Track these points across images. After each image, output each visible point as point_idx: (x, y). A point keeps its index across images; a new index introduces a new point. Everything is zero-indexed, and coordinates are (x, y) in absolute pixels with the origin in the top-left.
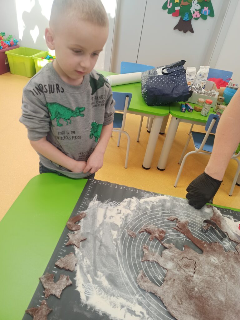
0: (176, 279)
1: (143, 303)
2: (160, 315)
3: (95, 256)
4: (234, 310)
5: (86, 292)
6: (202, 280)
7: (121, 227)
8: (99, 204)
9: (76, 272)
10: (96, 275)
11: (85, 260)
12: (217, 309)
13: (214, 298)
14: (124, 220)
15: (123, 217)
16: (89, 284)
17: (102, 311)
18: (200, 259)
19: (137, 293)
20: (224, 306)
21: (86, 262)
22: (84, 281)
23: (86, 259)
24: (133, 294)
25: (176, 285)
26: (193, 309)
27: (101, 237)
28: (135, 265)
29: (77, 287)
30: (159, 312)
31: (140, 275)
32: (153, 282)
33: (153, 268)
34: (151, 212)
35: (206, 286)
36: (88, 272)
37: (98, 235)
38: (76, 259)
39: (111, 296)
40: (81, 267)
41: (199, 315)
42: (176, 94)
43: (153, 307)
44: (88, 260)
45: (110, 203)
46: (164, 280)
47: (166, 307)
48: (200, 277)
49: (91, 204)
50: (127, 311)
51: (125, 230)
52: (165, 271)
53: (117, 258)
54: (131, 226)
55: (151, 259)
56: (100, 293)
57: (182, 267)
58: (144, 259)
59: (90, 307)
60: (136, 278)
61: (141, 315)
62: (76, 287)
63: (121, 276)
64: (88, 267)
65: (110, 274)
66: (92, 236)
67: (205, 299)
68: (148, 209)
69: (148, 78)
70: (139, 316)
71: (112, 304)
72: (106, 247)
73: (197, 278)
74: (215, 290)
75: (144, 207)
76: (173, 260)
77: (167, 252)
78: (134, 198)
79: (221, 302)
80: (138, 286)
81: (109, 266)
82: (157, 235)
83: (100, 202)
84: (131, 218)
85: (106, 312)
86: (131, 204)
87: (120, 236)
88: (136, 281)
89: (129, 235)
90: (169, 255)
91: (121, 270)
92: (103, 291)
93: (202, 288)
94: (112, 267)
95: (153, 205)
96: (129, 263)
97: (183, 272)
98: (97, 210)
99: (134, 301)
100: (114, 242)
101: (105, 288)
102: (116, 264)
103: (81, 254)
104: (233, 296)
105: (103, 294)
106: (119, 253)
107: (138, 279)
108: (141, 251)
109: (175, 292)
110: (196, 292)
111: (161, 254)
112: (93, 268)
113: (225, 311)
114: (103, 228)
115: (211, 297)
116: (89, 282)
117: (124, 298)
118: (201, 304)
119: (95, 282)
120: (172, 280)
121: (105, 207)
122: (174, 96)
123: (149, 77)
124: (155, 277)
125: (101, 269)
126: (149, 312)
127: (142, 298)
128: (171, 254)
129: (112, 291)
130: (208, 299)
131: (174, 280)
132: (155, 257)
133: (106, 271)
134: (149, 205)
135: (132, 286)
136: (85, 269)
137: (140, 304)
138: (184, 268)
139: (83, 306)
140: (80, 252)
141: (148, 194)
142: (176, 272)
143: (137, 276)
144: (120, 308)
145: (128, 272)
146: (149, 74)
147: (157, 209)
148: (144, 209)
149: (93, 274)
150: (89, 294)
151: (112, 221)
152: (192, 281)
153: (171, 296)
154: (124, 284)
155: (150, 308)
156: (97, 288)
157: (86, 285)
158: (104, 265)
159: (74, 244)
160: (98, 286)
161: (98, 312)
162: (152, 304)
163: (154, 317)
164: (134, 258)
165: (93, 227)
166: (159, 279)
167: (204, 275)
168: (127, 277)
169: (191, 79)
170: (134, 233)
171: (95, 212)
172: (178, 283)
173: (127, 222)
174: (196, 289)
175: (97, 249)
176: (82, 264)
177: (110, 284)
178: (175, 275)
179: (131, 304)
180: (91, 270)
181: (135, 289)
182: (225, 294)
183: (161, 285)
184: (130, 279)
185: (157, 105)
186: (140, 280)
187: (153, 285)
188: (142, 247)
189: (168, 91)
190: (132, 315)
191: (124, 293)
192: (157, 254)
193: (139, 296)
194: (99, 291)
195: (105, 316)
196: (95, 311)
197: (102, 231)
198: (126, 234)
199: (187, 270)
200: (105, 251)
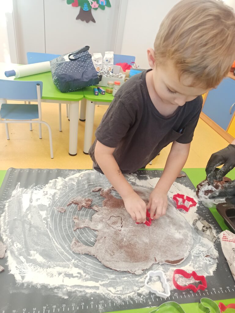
0: (107, 236)
1: (80, 265)
2: (96, 270)
3: (25, 238)
4: (157, 246)
5: (20, 273)
6: (129, 230)
7: (49, 206)
8: (22, 190)
9: (7, 257)
10: (29, 255)
11: (15, 245)
12: (143, 250)
13: (140, 242)
14: (51, 199)
15: (51, 197)
16: (23, 265)
17: (40, 284)
18: (125, 214)
19: (72, 259)
20: (149, 246)
21: (17, 246)
22: (17, 264)
23: (16, 243)
24: (69, 260)
25: (107, 241)
26: (124, 256)
27: (30, 220)
28: (68, 235)
29: (11, 270)
30: (95, 268)
31: (73, 242)
32: (87, 244)
33: (85, 233)
34: (78, 186)
35: (132, 234)
36: (20, 255)
37: (26, 219)
38: (5, 246)
39: (47, 268)
40: (12, 252)
41: (129, 259)
42: (86, 78)
43: (89, 265)
44: (18, 244)
45: (35, 187)
46: (96, 241)
47: (100, 262)
48: (127, 229)
49: (14, 193)
50: (65, 276)
51: (54, 208)
52: (96, 233)
53: (49, 234)
54: (59, 203)
55: (82, 226)
56: (35, 269)
57: (110, 225)
58: (75, 228)
59: (27, 284)
60: (69, 246)
61: (79, 275)
62: (9, 271)
63: (55, 249)
64: (19, 250)
65: (43, 250)
66: (19, 221)
67: (133, 246)
68: (74, 184)
69: (56, 66)
70: (77, 277)
71: (49, 274)
72: (37, 228)
73: (124, 230)
74: (140, 235)
75: (70, 184)
76: (102, 221)
77: (96, 216)
78: (59, 178)
79: (146, 244)
80: (73, 252)
81: (42, 243)
82: (84, 204)
83: (23, 188)
84: (58, 196)
85: (44, 284)
86: (57, 184)
87: (49, 214)
88: (70, 249)
89: (59, 211)
90: (98, 218)
91: (54, 244)
92: (38, 266)
93: (130, 237)
94: (45, 243)
95: (78, 180)
96: (61, 236)
97: (112, 229)
98: (22, 196)
99: (71, 266)
100: (44, 221)
101: (40, 263)
102: (48, 240)
103: (10, 240)
104: (155, 236)
105: (39, 269)
106: (50, 229)
107: (72, 246)
108: (72, 222)
109: (107, 247)
110: (125, 242)
111: (91, 219)
112: (25, 249)
113: (150, 249)
114: (31, 211)
115: (138, 242)
116: (23, 263)
117: (60, 266)
118: (130, 250)
119: (28, 261)
120: (103, 238)
121: (30, 192)
122: (85, 80)
123: (57, 64)
124: (87, 240)
125: (34, 247)
126: (85, 271)
127: (78, 261)
128: (100, 216)
129: (48, 263)
130: (136, 244)
131: (105, 237)
132: (86, 223)
133: (39, 248)
134: (74, 181)
135: (66, 254)
136: (16, 253)
137: (76, 266)
138: (112, 226)
139: (19, 285)
140: (9, 239)
141: (72, 172)
142: (106, 230)
143: (71, 243)
144: (57, 275)
145: (61, 243)
146: (57, 61)
147: (82, 183)
148: (70, 185)
149: (26, 255)
150: (24, 274)
151: (39, 202)
152: (121, 234)
153: (104, 251)
154: (59, 254)
155: (86, 267)
156: (31, 266)
157: (20, 266)
158: (36, 244)
160: (33, 264)
161: (36, 286)
162: (88, 263)
163: (91, 273)
164: (66, 229)
165: (20, 212)
166: (91, 241)
167: (130, 226)
168: (61, 248)
169: (99, 65)
170: (63, 208)
171: (20, 199)
172: (109, 239)
173: (55, 200)
174: (125, 239)
175: (27, 231)
176: (12, 249)
177: (44, 259)
178: (105, 233)
179: (68, 269)
180: (24, 251)
181: (70, 256)
182: (149, 236)
183: (94, 245)
184: (64, 248)
185: (71, 91)
186: (74, 246)
187: (87, 247)
188: (72, 218)
189: (78, 76)
190: (70, 278)
191: (60, 262)
192: (87, 220)
193: (75, 261)
194: (34, 268)
195: (43, 287)
196: (33, 286)
197: (30, 214)
198: (56, 211)
199: (115, 226)
200: (36, 232)
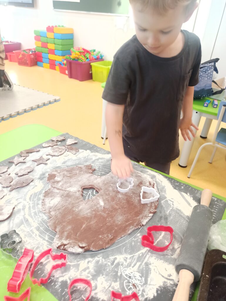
68: (93, 159)
75: (90, 158)
87: (52, 167)
134: (96, 158)
159: (14, 162)
